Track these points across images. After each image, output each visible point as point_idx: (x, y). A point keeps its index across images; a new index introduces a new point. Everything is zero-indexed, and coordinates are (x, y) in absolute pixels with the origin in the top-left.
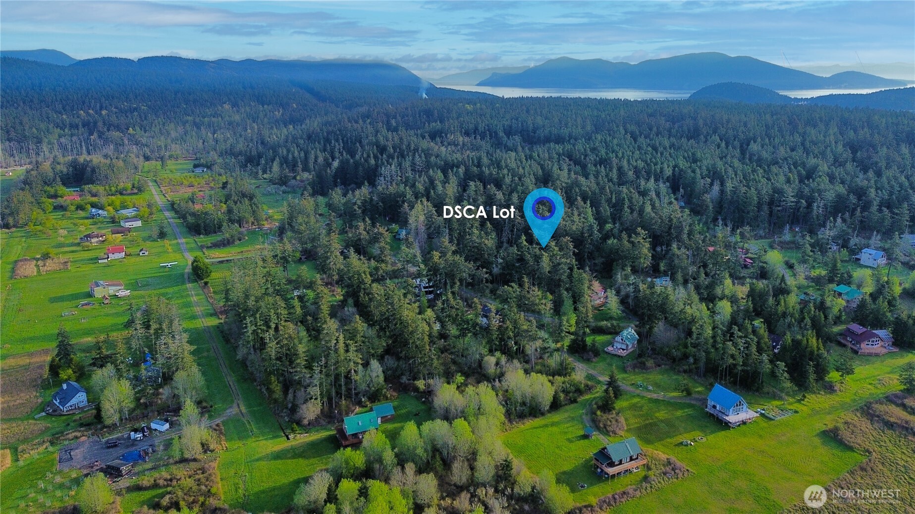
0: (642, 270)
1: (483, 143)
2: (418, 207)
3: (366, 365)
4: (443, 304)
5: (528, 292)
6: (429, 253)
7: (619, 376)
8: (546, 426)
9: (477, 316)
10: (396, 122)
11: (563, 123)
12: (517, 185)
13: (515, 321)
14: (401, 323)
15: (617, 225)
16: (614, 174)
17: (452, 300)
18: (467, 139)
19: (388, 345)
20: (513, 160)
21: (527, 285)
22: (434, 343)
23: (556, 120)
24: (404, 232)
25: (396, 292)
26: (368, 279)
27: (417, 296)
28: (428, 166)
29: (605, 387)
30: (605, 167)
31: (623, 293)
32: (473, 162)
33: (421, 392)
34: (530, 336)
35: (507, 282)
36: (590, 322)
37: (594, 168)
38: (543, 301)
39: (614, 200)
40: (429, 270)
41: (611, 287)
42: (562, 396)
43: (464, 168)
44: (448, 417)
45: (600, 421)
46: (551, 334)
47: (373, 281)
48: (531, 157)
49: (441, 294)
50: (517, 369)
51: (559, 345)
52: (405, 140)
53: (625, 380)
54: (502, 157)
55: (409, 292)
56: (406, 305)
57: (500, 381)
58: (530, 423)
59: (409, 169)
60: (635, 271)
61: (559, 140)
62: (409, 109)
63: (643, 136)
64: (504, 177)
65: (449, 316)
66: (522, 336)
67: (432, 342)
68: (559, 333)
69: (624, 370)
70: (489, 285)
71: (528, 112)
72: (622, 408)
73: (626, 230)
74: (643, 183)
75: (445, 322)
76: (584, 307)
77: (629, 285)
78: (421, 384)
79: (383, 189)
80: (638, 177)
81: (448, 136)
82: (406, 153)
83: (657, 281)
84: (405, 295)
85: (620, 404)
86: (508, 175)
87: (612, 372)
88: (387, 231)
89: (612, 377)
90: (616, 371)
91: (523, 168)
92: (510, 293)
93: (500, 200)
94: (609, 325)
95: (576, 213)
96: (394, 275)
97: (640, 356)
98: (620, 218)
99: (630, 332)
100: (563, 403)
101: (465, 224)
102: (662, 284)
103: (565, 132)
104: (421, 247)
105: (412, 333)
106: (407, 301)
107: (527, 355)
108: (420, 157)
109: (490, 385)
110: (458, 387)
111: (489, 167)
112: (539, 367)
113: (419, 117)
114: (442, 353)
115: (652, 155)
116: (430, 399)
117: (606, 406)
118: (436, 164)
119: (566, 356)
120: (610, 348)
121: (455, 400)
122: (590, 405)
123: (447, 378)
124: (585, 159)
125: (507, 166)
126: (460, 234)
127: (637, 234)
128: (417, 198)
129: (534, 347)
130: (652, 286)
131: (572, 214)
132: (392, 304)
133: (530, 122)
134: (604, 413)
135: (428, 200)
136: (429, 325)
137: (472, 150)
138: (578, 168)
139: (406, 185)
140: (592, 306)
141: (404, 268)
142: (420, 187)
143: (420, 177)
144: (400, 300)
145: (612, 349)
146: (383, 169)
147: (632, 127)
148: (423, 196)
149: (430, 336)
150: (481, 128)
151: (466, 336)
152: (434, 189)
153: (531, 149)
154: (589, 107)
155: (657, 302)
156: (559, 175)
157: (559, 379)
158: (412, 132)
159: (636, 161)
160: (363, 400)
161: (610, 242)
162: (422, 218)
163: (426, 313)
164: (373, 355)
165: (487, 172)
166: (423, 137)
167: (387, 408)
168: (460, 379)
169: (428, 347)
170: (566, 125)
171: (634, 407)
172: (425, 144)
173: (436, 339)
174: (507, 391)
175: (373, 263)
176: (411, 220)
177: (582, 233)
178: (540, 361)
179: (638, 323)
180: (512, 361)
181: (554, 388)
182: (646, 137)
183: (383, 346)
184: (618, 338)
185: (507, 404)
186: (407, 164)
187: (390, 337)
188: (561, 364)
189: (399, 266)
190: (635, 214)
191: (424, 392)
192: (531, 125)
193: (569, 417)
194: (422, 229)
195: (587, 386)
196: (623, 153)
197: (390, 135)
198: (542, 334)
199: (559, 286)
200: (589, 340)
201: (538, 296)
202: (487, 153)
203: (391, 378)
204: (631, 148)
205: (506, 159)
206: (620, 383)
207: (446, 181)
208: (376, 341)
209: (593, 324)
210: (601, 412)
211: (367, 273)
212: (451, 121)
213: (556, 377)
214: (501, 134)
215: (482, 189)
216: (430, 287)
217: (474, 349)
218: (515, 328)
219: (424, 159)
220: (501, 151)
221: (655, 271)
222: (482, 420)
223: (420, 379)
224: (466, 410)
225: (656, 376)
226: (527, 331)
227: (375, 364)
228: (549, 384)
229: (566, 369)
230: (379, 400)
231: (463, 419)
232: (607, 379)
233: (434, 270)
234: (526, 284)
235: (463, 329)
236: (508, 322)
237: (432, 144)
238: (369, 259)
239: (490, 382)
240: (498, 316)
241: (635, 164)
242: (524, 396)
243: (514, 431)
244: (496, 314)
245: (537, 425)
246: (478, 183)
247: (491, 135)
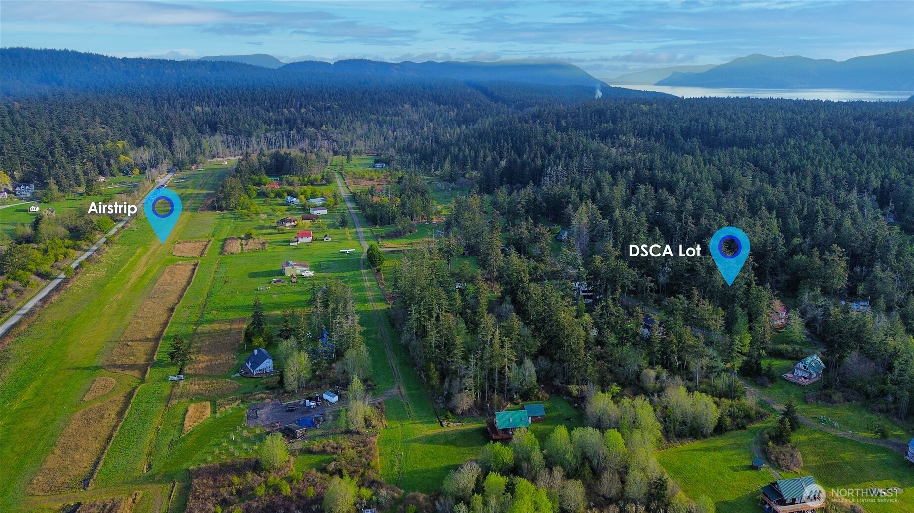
0: (835, 292)
1: (657, 145)
2: (583, 209)
3: (520, 363)
4: (603, 311)
5: (697, 305)
6: (590, 256)
7: (798, 407)
8: (708, 449)
9: (638, 325)
10: (566, 123)
11: (750, 125)
12: (691, 192)
13: (681, 334)
14: (557, 325)
15: (808, 240)
16: (808, 183)
17: (612, 306)
18: (639, 141)
19: (542, 346)
20: (690, 163)
21: (696, 298)
22: (590, 349)
23: (742, 122)
24: (566, 234)
25: (554, 293)
26: (527, 278)
27: (575, 299)
28: (597, 167)
29: (780, 417)
30: (797, 174)
31: (809, 316)
32: (645, 164)
33: (574, 397)
34: (696, 352)
35: (673, 293)
36: (767, 344)
37: (783, 176)
38: (714, 317)
39: (805, 212)
40: (590, 274)
41: (795, 308)
42: (728, 420)
43: (634, 171)
44: (600, 426)
45: (771, 453)
46: (721, 353)
47: (531, 281)
48: (710, 162)
49: (600, 299)
50: (678, 385)
51: (728, 365)
52: (574, 140)
53: (802, 411)
54: (678, 160)
55: (567, 295)
56: (563, 308)
57: (659, 396)
58: (689, 445)
59: (576, 170)
60: (825, 292)
61: (744, 143)
62: (581, 110)
63: (846, 142)
64: (678, 181)
65: (608, 323)
66: (687, 351)
67: (588, 348)
68: (730, 353)
69: (805, 401)
70: (654, 294)
71: (709, 113)
72: (800, 442)
73: (819, 245)
74: (843, 194)
75: (603, 328)
76: (760, 327)
77: (817, 307)
78: (574, 389)
79: (548, 189)
80: (837, 188)
81: (620, 137)
82: (573, 154)
83: (854, 306)
84: (563, 297)
85: (797, 437)
86: (683, 179)
87: (791, 402)
88: (549, 231)
89: (789, 407)
90: (794, 402)
91: (701, 173)
92: (676, 305)
93: (672, 205)
94: (790, 349)
95: (758, 224)
96: (553, 276)
97: (825, 387)
98: (812, 232)
99: (815, 359)
100: (729, 428)
101: (632, 228)
102: (858, 310)
103: (751, 135)
104: (582, 250)
105: (568, 336)
106: (565, 303)
107: (692, 373)
108: (589, 158)
109: (647, 399)
110: (613, 397)
111: (662, 170)
112: (703, 387)
113: (591, 117)
114: (598, 360)
115: (856, 163)
116: (583, 405)
117: (780, 438)
118: (604, 166)
119: (736, 377)
120: (789, 375)
121: (609, 409)
122: (761, 434)
123: (602, 386)
124: (773, 165)
125: (682, 170)
126: (625, 238)
127: (832, 251)
128: (581, 199)
129: (699, 364)
130: (846, 311)
131: (754, 224)
132: (549, 305)
133: (711, 123)
134: (777, 445)
135: (593, 203)
136: (586, 330)
137: (645, 152)
138: (765, 175)
139: (571, 186)
140: (771, 327)
141: (563, 270)
142: (586, 189)
143: (586, 178)
144: (557, 302)
145: (792, 376)
146: (549, 169)
147: (834, 132)
148: (588, 198)
149: (586, 341)
150: (657, 128)
151: (624, 345)
152: (600, 191)
153: (711, 153)
154: (782, 108)
155: (852, 328)
156: (741, 182)
157: (726, 402)
158: (582, 133)
159: (836, 170)
160: (515, 397)
161: (797, 258)
162: (586, 220)
163: (583, 318)
164: (527, 354)
165: (659, 175)
166: (593, 138)
167: (539, 408)
168: (615, 388)
169: (583, 353)
170: (754, 128)
171: (814, 443)
172: (594, 145)
173: (592, 346)
174: (666, 407)
175: (533, 263)
176: (574, 222)
177: (765, 246)
178: (705, 380)
179: (825, 350)
180: (673, 376)
181: (719, 411)
182: (850, 144)
183: (538, 346)
184: (800, 365)
185: (665, 421)
186: (574, 164)
187: (545, 338)
188: (730, 386)
189: (559, 267)
190: (831, 229)
191: (577, 397)
192: (713, 127)
193: (735, 444)
194: (586, 231)
195: (758, 412)
196: (820, 161)
197: (559, 136)
198: (710, 351)
199: (733, 301)
200: (764, 363)
201: (708, 310)
202: (662, 156)
203: (545, 379)
204: (831, 155)
205: (682, 163)
206: (798, 414)
207: (614, 184)
208: (531, 340)
209: (771, 347)
210: (774, 443)
211: (526, 272)
212: (624, 121)
213: (723, 399)
214: (678, 136)
215: (653, 192)
216: (589, 291)
217: (633, 360)
218: (679, 342)
219: (592, 160)
220: (677, 153)
221: (851, 294)
222: (637, 435)
223: (573, 383)
224: (620, 421)
225: (844, 412)
226: (693, 347)
227: (528, 363)
228: (714, 406)
229: (735, 392)
230: (531, 400)
231: (616, 430)
232: (783, 408)
233: (595, 275)
234: (696, 296)
235: (622, 338)
236: (672, 335)
237: (602, 145)
238: (529, 259)
239: (648, 396)
240: (661, 328)
241: (834, 173)
242: (684, 414)
243: (672, 450)
244: (660, 326)
245: (698, 448)
246: (649, 187)
247: (666, 137)
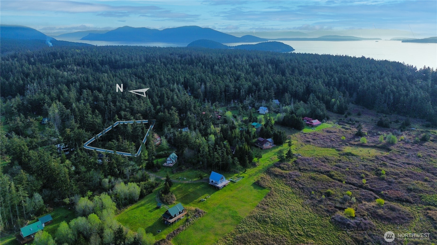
0: (176, 125)
1: (88, 69)
2: (54, 105)
3: (31, 196)
4: (76, 156)
5: (122, 143)
6: (63, 129)
7: (171, 176)
8: (138, 207)
9: (95, 159)
10: (34, 60)
11: (130, 58)
12: (110, 90)
13: (117, 158)
14: (51, 170)
15: (162, 106)
16: (158, 82)
17: (80, 153)
18: (78, 68)
19: (44, 183)
20: (106, 77)
21: (121, 140)
22: (73, 178)
23: (126, 57)
24: (46, 120)
25: (46, 153)
26: (26, 149)
27: (58, 154)
28: (57, 83)
29: (165, 182)
30: (153, 79)
31: (168, 137)
32: (84, 79)
33: (68, 205)
34: (125, 165)
35: (110, 140)
36: (154, 153)
37: (148, 80)
38: (131, 147)
39: (159, 95)
40: (65, 139)
41: (162, 136)
42: (145, 191)
43: (79, 83)
44: (85, 214)
45: (164, 199)
46: (136, 162)
47: (29, 149)
48: (116, 76)
49: (73, 151)
50: (120, 182)
51: (141, 167)
52: (41, 69)
53: (173, 177)
54: (100, 76)
55: (53, 152)
56: (53, 160)
57: (112, 190)
58: (130, 208)
59: (45, 85)
60: (173, 127)
61: (129, 66)
62: (42, 52)
63: (169, 64)
64: (102, 86)
65: (80, 162)
66: (121, 165)
67: (71, 177)
68: (140, 161)
69: (173, 173)
70: (101, 142)
71: (111, 53)
72: (174, 190)
73: (167, 108)
74: (172, 85)
75: (77, 165)
76: (151, 147)
77: (171, 133)
78: (67, 200)
79: (30, 97)
80: (169, 83)
81: (68, 66)
82: (42, 76)
83: (183, 130)
84: (51, 154)
86: (104, 85)
87: (167, 175)
88: (35, 120)
89: (167, 177)
90: (169, 174)
91: (112, 81)
92: (112, 145)
93: (102, 98)
94: (164, 153)
95: (142, 102)
96: (43, 144)
97: (179, 165)
98: (163, 102)
99: (173, 155)
100: (146, 194)
101: (83, 112)
102: (185, 131)
103: (131, 62)
104: (58, 127)
105: (58, 174)
106: (53, 157)
107: (125, 175)
108: (51, 78)
109: (107, 193)
110: (89, 198)
111: (93, 81)
112: (131, 179)
113: (49, 56)
114: (78, 182)
115: (174, 72)
116: (73, 207)
117: (166, 191)
118: (62, 82)
119: (145, 171)
120: (165, 164)
121: (88, 204)
122: (159, 192)
123: (82, 194)
124: (143, 75)
125: (103, 81)
126: (80, 117)
127: (172, 109)
128: (52, 100)
129: (128, 170)
130: (181, 132)
131: (140, 102)
132: (44, 160)
133: (113, 58)
134: (166, 195)
135: (59, 101)
136: (68, 168)
137: (83, 73)
138: (140, 80)
139: (44, 94)
140: (155, 146)
141: (49, 139)
142: (54, 94)
143: (53, 89)
144: (48, 158)
145: (166, 164)
146: (29, 86)
147: (164, 60)
148: (56, 99)
149: (69, 174)
150: (86, 61)
151: (91, 171)
152: (62, 95)
153: (115, 72)
154: (142, 50)
155: (184, 139)
156: (131, 84)
157: (142, 183)
158: (45, 65)
159: (167, 76)
160: (32, 216)
161: (160, 114)
162: (57, 111)
163: (66, 162)
164: (35, 191)
165: (92, 84)
166: (52, 67)
167: (48, 218)
168: (90, 193)
169: (69, 180)
170: (132, 59)
171: (178, 189)
172: (54, 71)
173: (73, 175)
174: (116, 194)
175: (28, 139)
176: (50, 113)
177: (146, 111)
178: (132, 176)
179: (176, 150)
180: (117, 179)
181: (140, 188)
182: (170, 65)
183: (41, 184)
184: (168, 159)
185: (117, 201)
186: (44, 82)
187: (45, 179)
188: (143, 175)
189: (46, 138)
190: (170, 100)
191: (69, 204)
192: (114, 60)
193: (149, 200)
194: (58, 117)
195: (156, 183)
196: (161, 72)
197: (31, 67)
198: (132, 163)
199: (138, 138)
200: (155, 162)
201: (127, 144)
202: (92, 75)
203: (48, 201)
204: (164, 70)
205: (102, 77)
206: (171, 179)
207: (69, 90)
208: (36, 182)
209: (156, 154)
210: (164, 194)
211: (25, 145)
212: (68, 58)
213: (141, 182)
214: (98, 65)
215: (91, 93)
216: (66, 148)
217: (96, 176)
218: (117, 162)
219: (54, 79)
220: (99, 73)
221: (182, 126)
222: (105, 212)
223: (66, 198)
224: (95, 209)
225: (187, 173)
226: (124, 163)
227: (37, 195)
228: (138, 187)
229: (145, 177)
230: (42, 214)
231: (93, 213)
232: (165, 178)
233: (67, 139)
234: (121, 139)
235: (88, 167)
236: (113, 160)
237: (58, 71)
238: (26, 137)
239: (107, 192)
240: (107, 158)
241: (167, 77)
242: (125, 194)
243: (123, 213)
244: (106, 157)
245: (134, 208)
246: (88, 90)
247: (92, 65)
